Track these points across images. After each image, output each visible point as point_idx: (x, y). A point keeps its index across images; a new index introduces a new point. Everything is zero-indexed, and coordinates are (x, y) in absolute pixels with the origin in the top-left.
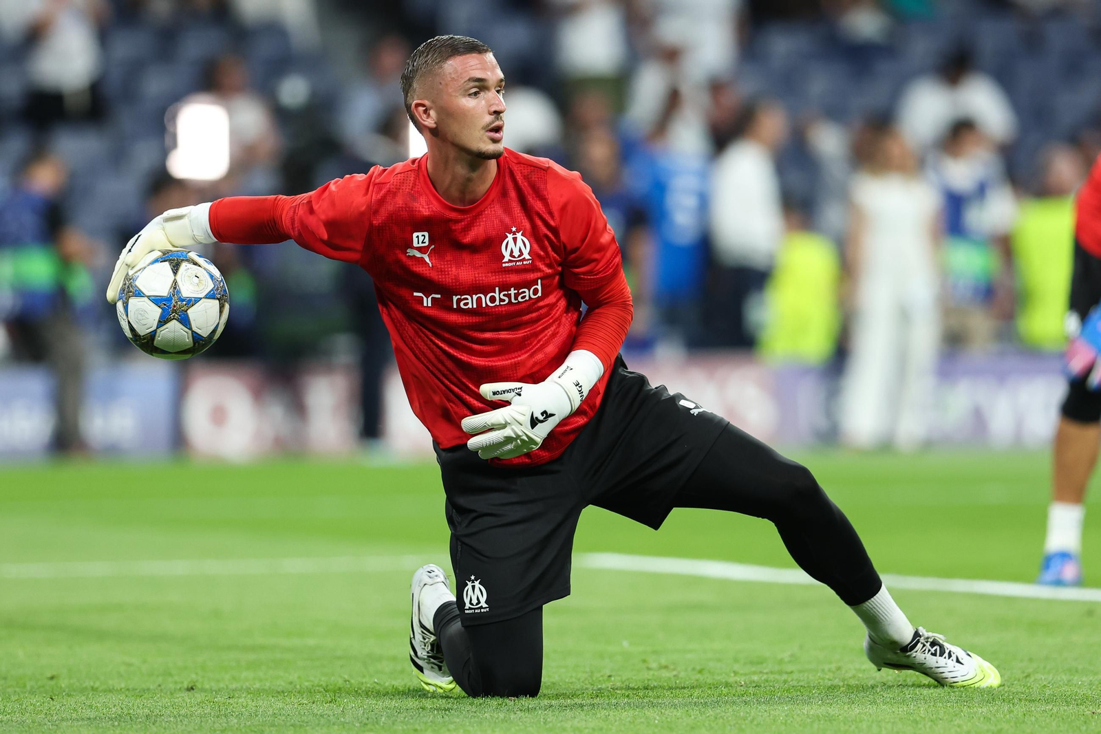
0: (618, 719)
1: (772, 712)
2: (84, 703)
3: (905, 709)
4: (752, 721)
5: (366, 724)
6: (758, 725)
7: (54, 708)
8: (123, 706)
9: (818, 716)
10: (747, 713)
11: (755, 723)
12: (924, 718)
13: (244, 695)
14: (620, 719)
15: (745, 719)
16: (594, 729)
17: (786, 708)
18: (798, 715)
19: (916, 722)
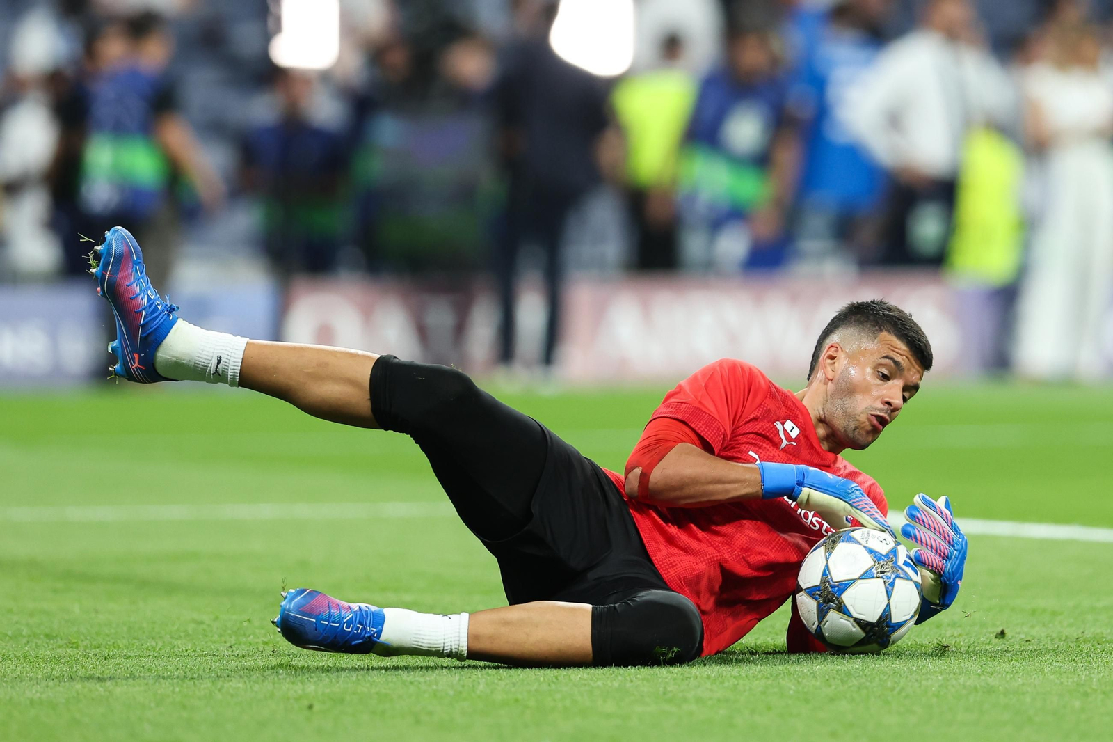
0: (748, 688)
1: (924, 682)
2: (143, 666)
3: (1075, 679)
4: (899, 693)
5: (461, 693)
6: (907, 697)
7: (108, 672)
8: (187, 670)
9: (975, 688)
10: (895, 682)
11: (904, 694)
12: (1096, 691)
13: (326, 659)
14: (750, 689)
15: (893, 689)
16: (719, 700)
17: (940, 678)
18: (953, 686)
19: (1086, 694)
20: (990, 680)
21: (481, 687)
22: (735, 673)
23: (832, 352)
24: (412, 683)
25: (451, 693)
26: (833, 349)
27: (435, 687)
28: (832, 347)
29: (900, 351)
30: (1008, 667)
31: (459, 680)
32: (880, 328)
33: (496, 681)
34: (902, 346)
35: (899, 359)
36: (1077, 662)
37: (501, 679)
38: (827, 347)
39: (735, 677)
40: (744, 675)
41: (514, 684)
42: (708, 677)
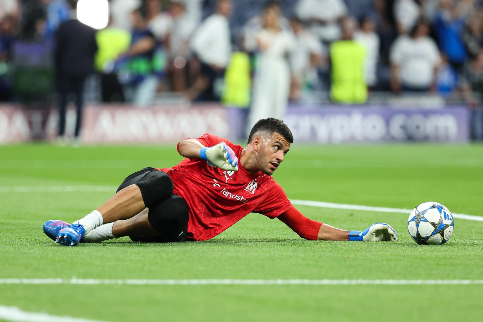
20: (238, 254)
21: (50, 255)
22: (144, 251)
23: (256, 140)
24: (25, 253)
25: (39, 257)
26: (257, 139)
27: (33, 255)
28: (256, 138)
29: (281, 139)
30: (245, 249)
31: (42, 252)
32: (273, 131)
33: (56, 253)
34: (282, 137)
35: (281, 142)
36: (270, 248)
37: (58, 252)
38: (255, 138)
39: (144, 252)
40: (147, 251)
41: (63, 254)
42: (134, 252)
